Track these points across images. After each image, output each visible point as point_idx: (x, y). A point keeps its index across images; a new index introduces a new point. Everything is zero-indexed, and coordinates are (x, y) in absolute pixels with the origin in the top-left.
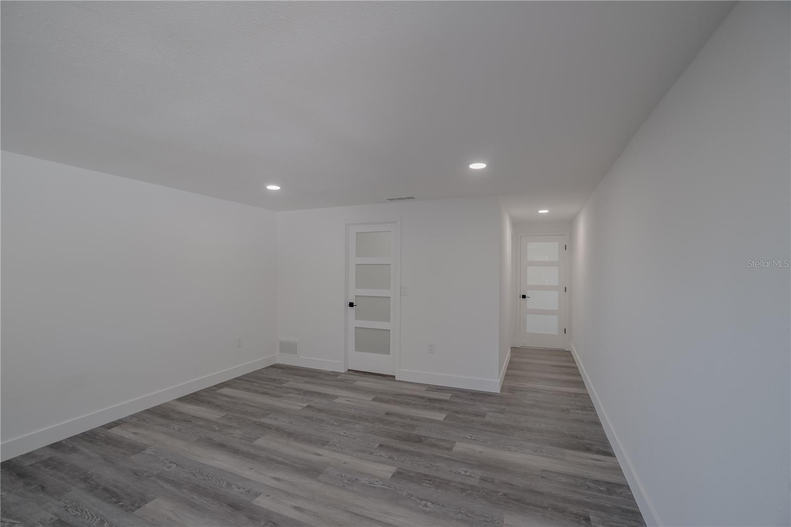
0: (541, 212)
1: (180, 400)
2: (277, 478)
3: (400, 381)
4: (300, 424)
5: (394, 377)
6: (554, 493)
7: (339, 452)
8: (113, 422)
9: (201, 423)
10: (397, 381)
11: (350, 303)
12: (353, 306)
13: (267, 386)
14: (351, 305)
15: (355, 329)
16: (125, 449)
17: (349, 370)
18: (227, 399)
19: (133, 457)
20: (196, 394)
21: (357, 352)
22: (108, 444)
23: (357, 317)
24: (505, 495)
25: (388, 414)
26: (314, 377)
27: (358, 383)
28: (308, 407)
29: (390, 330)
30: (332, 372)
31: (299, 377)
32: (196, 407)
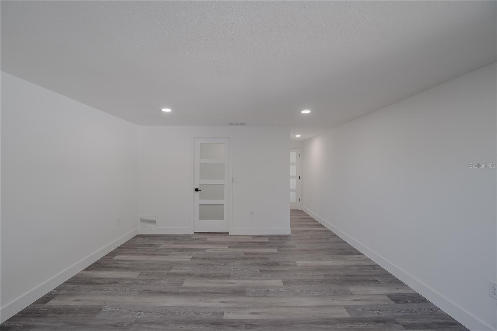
0: (297, 136)
1: (87, 269)
2: (222, 302)
3: (232, 235)
4: (200, 269)
5: (228, 233)
6: (357, 274)
7: (242, 279)
8: (42, 298)
9: (128, 282)
10: (230, 235)
11: (196, 189)
12: (198, 191)
13: (149, 250)
14: (197, 190)
15: (200, 206)
16: (82, 313)
17: (195, 232)
18: (128, 263)
19: (98, 316)
20: (96, 263)
21: (200, 220)
22: (62, 314)
23: (201, 198)
24: (340, 280)
25: (245, 254)
26: (176, 239)
27: (209, 240)
28: (193, 258)
29: (224, 205)
30: (184, 235)
31: (167, 241)
32: (110, 272)
